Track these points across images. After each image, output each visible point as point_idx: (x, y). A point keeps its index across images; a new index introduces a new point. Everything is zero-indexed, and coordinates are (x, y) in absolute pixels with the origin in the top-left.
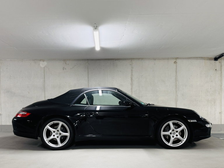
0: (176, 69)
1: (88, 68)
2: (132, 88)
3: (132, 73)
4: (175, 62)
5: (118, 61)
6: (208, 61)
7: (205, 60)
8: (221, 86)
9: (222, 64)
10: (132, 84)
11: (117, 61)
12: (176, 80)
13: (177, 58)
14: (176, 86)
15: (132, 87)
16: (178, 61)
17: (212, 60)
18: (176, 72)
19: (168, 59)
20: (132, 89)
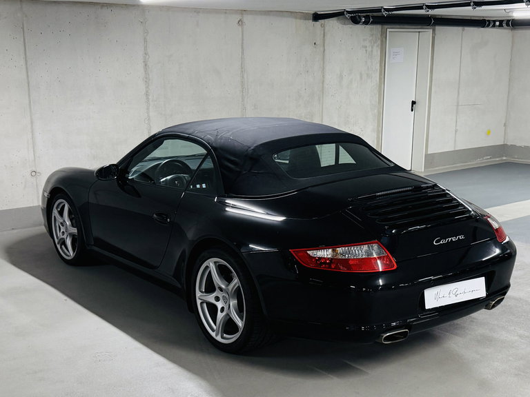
0: (243, 40)
1: (23, 28)
2: (147, 92)
3: (145, 48)
4: (240, 22)
5: (109, 10)
6: (302, 21)
7: (296, 18)
8: (323, 83)
9: (327, 28)
10: (147, 81)
11: (106, 11)
12: (243, 69)
13: (243, 12)
14: (242, 83)
15: (147, 87)
16: (247, 19)
17: (308, 20)
18: (242, 48)
19: (226, 13)
20: (147, 94)
